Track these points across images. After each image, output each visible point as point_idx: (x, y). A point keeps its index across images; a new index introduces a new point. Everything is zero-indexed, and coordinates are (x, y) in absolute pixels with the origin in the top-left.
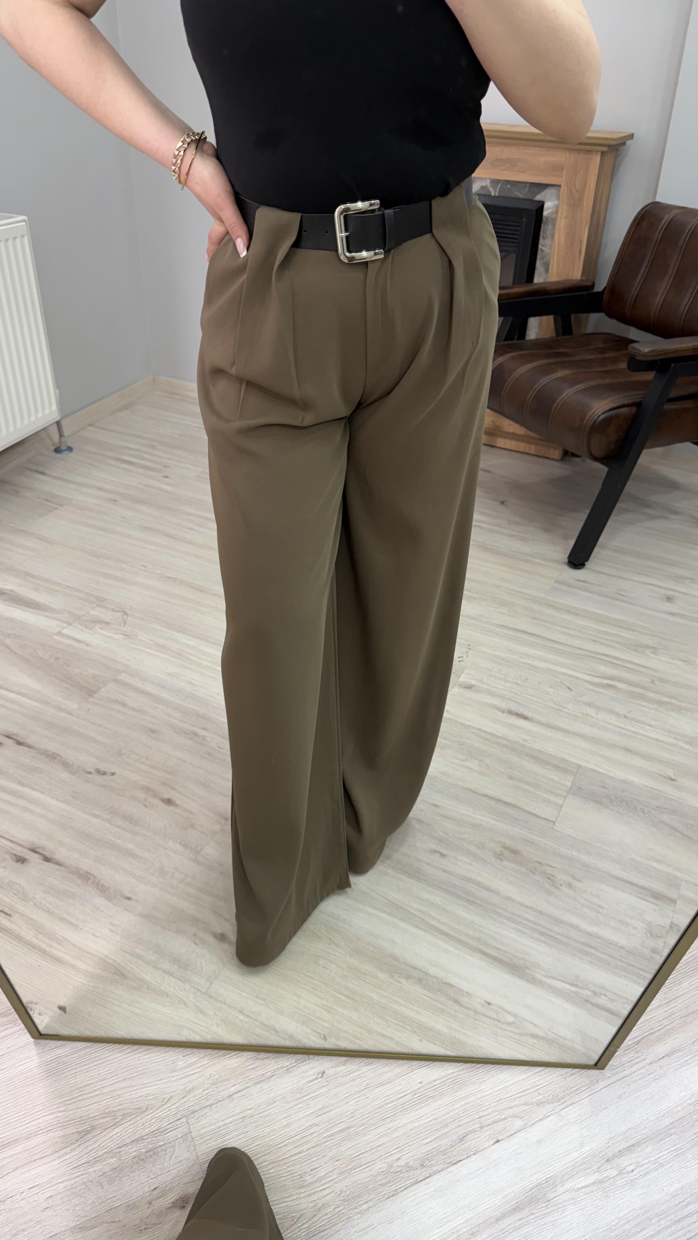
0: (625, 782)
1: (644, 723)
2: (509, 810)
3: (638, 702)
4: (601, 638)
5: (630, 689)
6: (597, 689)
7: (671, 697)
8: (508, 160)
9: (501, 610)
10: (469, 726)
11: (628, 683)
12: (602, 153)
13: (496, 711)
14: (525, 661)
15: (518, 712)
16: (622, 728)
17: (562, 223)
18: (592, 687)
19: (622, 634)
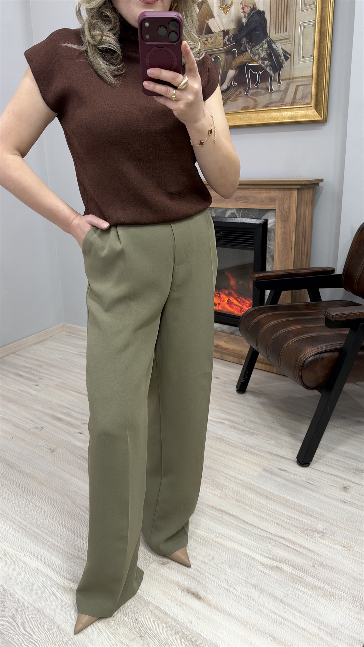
4: (283, 521)
5: (293, 572)
6: (266, 571)
7: (325, 582)
8: (245, 197)
9: (215, 493)
10: (150, 603)
11: (293, 566)
12: (298, 189)
13: (177, 589)
14: (218, 540)
15: (194, 591)
16: (275, 614)
17: (278, 231)
18: (262, 569)
19: (301, 519)
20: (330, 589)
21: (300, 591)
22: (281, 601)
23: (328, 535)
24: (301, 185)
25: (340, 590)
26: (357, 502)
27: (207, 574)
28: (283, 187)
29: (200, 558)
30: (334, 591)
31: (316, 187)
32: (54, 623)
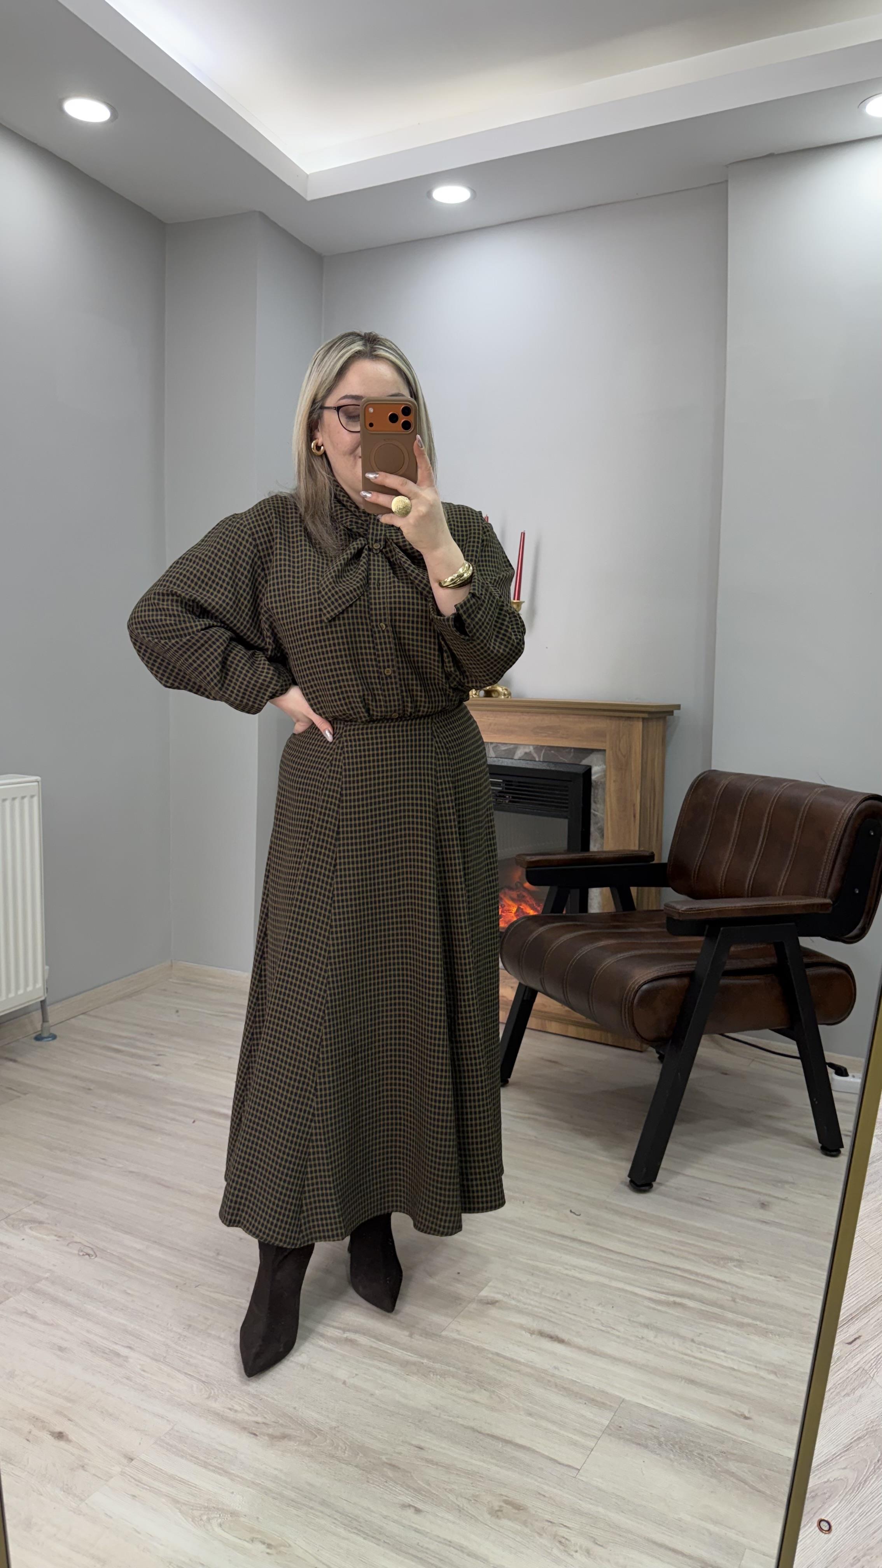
0: (681, 1420)
1: (718, 1349)
2: (519, 1454)
3: (713, 1323)
4: (673, 1248)
5: (703, 1308)
6: (659, 1308)
7: (755, 1318)
8: (549, 728)
9: (548, 1214)
10: (484, 1349)
11: (702, 1301)
12: (643, 719)
13: (523, 1332)
14: (570, 1273)
15: (552, 1334)
16: (686, 1355)
17: (611, 787)
18: (653, 1305)
19: (700, 1244)
20: (765, 1326)
21: (718, 1328)
22: (693, 1341)
24: (649, 713)
25: (780, 1326)
26: (785, 1223)
27: (564, 1313)
28: (617, 714)
29: (548, 1295)
30: (771, 1327)
31: (668, 717)
32: (336, 1379)
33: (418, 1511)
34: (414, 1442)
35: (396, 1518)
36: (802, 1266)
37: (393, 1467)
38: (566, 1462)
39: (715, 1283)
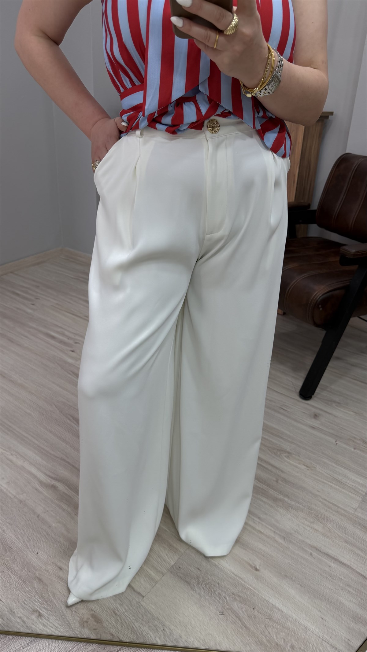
20: (289, 501)
23: (293, 455)
25: (298, 503)
26: (325, 429)
30: (293, 503)
31: (325, 120)
32: (35, 513)
33: (40, 615)
34: (59, 564)
35: (25, 619)
36: (325, 460)
37: (40, 580)
38: (138, 590)
39: (270, 468)
